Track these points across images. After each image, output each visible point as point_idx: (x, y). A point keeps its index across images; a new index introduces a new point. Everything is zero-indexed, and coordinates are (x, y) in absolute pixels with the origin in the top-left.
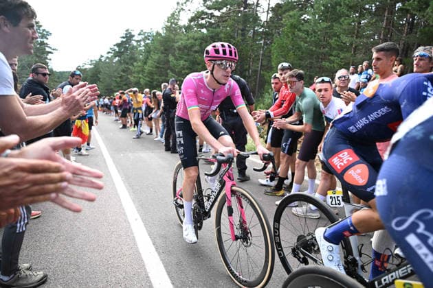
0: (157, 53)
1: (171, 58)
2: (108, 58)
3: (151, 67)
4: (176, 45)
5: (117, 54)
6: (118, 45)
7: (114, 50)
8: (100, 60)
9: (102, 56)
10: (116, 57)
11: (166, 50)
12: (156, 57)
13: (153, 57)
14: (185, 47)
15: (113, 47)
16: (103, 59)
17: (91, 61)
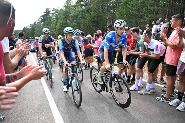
0: (62, 19)
1: (68, 21)
2: (38, 22)
3: (59, 26)
4: (70, 15)
5: (43, 20)
6: (43, 16)
7: (41, 19)
8: (35, 24)
9: (35, 22)
10: (42, 22)
11: (66, 17)
12: (61, 21)
13: (60, 21)
14: (75, 16)
15: (40, 17)
16: (36, 23)
17: (30, 24)
